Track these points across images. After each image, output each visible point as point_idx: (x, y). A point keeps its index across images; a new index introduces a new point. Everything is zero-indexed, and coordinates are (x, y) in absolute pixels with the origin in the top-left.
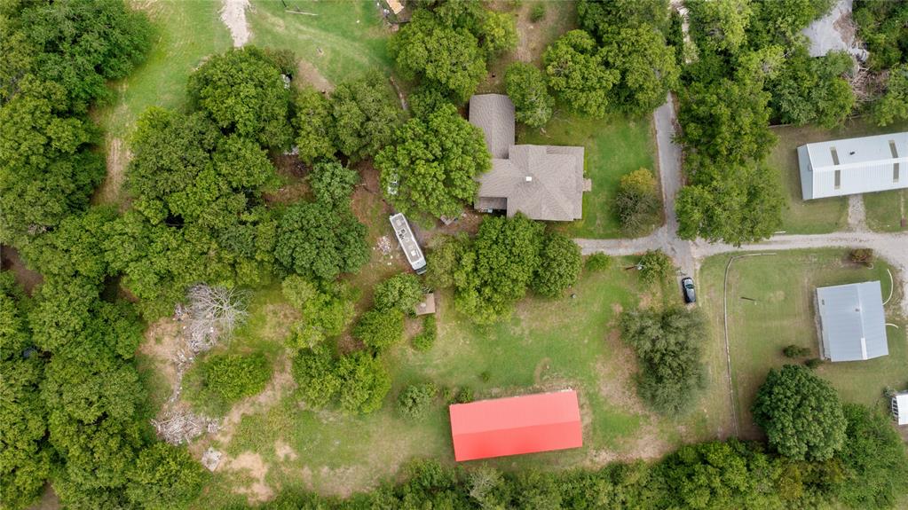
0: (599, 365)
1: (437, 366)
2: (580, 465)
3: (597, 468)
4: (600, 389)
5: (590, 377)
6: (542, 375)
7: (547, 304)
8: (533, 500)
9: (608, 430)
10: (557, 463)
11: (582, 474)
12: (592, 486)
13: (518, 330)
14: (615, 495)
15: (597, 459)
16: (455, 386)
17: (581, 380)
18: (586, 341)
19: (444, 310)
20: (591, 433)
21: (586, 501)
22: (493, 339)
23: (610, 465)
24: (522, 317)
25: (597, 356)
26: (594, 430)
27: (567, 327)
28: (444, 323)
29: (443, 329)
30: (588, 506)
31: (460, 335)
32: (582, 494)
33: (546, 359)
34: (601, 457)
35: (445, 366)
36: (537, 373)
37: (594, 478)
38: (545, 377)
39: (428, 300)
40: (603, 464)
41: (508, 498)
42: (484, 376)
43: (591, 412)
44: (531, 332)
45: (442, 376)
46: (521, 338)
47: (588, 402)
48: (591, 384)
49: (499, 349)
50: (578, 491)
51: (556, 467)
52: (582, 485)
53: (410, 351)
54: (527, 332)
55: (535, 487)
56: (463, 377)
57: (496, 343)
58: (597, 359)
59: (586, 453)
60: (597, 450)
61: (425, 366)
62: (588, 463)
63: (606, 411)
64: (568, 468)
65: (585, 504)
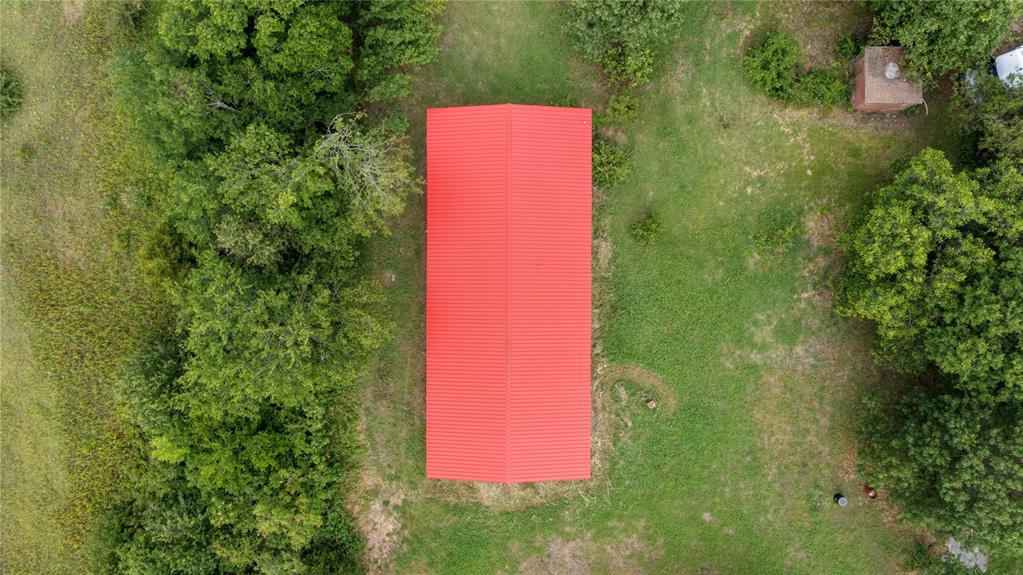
0: (635, 542)
1: (693, 95)
2: (365, 457)
3: (353, 503)
4: (567, 538)
5: (607, 516)
6: (631, 386)
7: (825, 422)
9: (453, 547)
10: (379, 396)
11: (342, 460)
12: (309, 488)
13: (764, 333)
14: (276, 552)
15: (377, 506)
16: (631, 138)
17: (601, 488)
18: (707, 516)
19: (850, 136)
20: (452, 500)
21: (269, 470)
22: (751, 262)
23: (357, 538)
24: (799, 350)
25: (661, 541)
26: (458, 509)
27: (755, 469)
28: (812, 131)
29: (794, 123)
30: (253, 471)
31: (773, 171)
32: (289, 459)
33: (672, 403)
34: (380, 519)
35: (690, 119)
36: (637, 372)
37: (329, 495)
38: (623, 393)
40: (362, 521)
42: (645, 223)
43: (513, 504)
44: (752, 368)
45: (664, 107)
46: (742, 339)
47: (537, 500)
48: (586, 514)
49: (720, 274)
50: (300, 446)
51: (369, 393)
52: (315, 459)
53: (746, 27)
54: (756, 358)
56: (655, 167)
57: (737, 270)
58: (649, 539)
59: (397, 478)
60: (403, 510)
61: (697, 64)
62: (369, 479)
63: (506, 548)
64: (361, 425)
65: (260, 465)
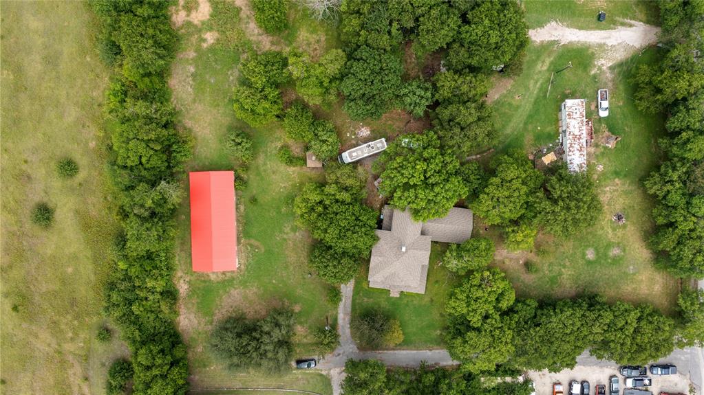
0: (255, 289)
1: (265, 164)
2: (179, 268)
3: (175, 281)
4: (235, 289)
5: (246, 282)
6: (251, 245)
7: (305, 254)
8: (154, 229)
9: (204, 292)
10: (181, 251)
11: (171, 268)
12: (161, 275)
13: (287, 230)
14: (153, 293)
15: (182, 281)
16: (248, 176)
17: (244, 274)
18: (274, 281)
19: (308, 174)
20: (203, 279)
21: (150, 270)
22: (283, 210)
23: (176, 291)
24: (297, 234)
25: (261, 289)
26: (205, 281)
27: (287, 267)
28: (298, 173)
29: (294, 172)
30: (146, 271)
31: (288, 184)
32: (155, 268)
33: (263, 250)
34: (183, 285)
35: (265, 171)
36: (253, 242)
37: (168, 277)
38: (249, 248)
39: (317, 162)
40: (178, 285)
41: (157, 210)
42: (254, 200)
43: (219, 280)
44: (285, 239)
45: (257, 168)
46: (281, 232)
47: (226, 278)
48: (240, 282)
49: (275, 213)
50: (159, 264)
51: (179, 249)
52: (163, 267)
53: (279, 145)
54: (285, 236)
55: (164, 231)
56: (255, 184)
57: (279, 212)
58: (259, 288)
59: (187, 273)
60: (189, 282)
61: (266, 155)
62: (179, 274)
63: (218, 292)
64: (177, 259)
65: (148, 269)
